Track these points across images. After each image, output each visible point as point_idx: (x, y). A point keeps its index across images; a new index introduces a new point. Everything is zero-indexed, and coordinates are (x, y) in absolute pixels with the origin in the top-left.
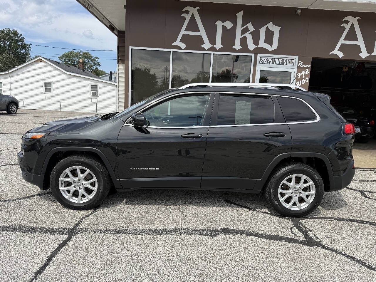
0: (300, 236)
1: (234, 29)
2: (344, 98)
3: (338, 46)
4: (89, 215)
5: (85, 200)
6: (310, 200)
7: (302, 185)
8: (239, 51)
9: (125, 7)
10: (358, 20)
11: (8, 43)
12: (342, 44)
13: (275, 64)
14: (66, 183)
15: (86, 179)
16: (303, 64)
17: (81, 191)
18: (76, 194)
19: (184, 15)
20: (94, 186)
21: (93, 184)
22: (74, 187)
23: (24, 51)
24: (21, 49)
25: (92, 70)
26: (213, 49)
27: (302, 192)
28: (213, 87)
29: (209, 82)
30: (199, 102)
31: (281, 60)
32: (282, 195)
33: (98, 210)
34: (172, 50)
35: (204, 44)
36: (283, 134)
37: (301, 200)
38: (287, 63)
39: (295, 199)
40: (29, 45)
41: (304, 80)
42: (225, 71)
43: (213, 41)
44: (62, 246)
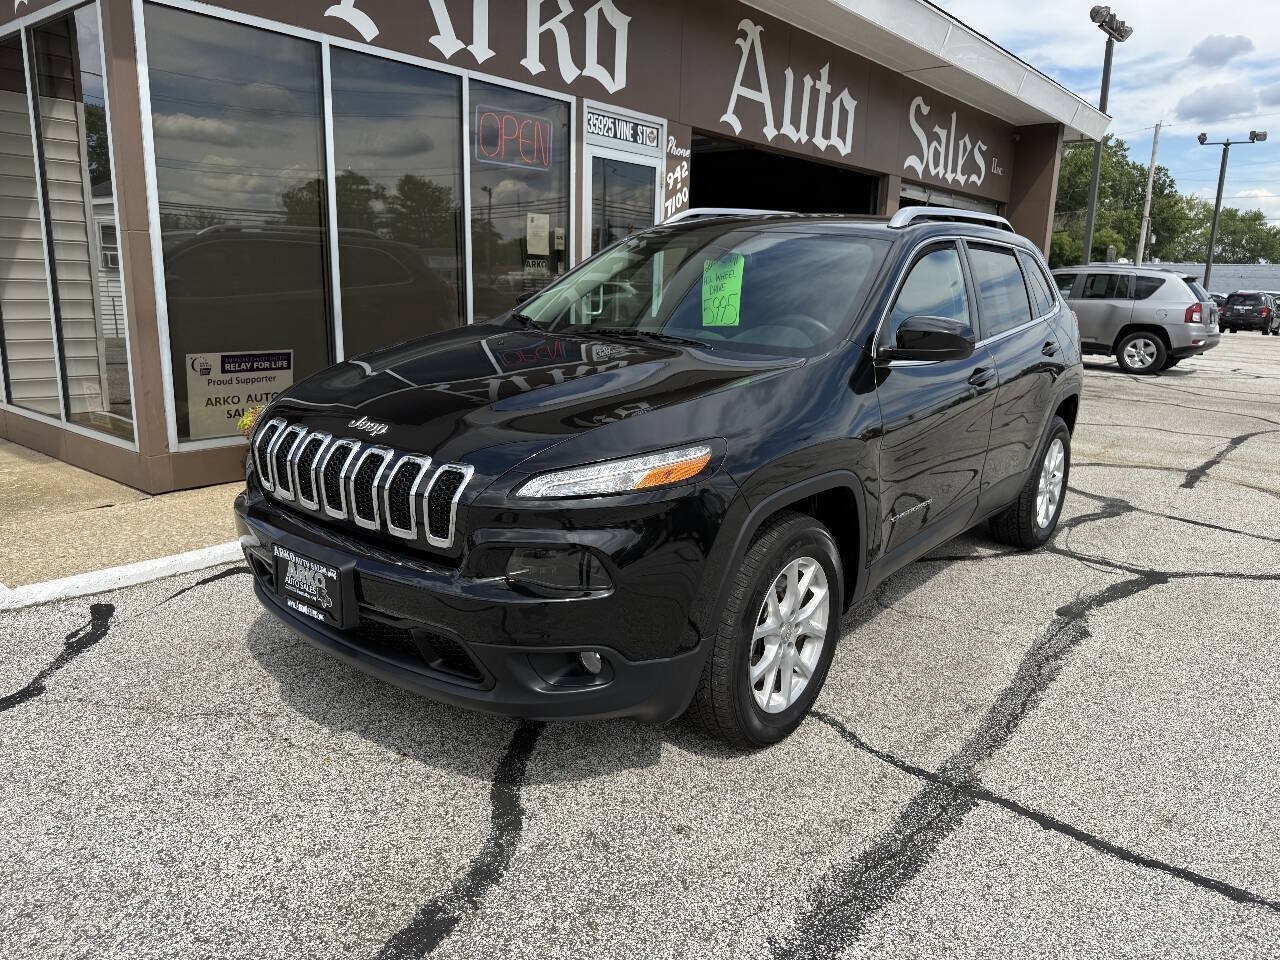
3: (733, 101)
4: (849, 733)
8: (539, 80)
10: (760, 33)
12: (738, 96)
13: (620, 138)
16: (677, 146)
17: (794, 657)
26: (465, 59)
31: (631, 125)
34: (326, 40)
35: (437, 32)
38: (643, 136)
41: (679, 194)
43: (464, 32)
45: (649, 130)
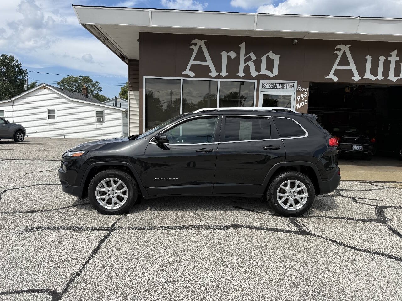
0: (295, 229)
1: (238, 58)
2: (350, 118)
3: (333, 71)
4: (121, 218)
5: (117, 207)
6: (304, 201)
7: (296, 189)
8: (243, 78)
9: (138, 40)
10: (349, 47)
11: (4, 70)
12: (336, 69)
13: (276, 88)
14: (102, 193)
15: (118, 189)
16: (302, 88)
17: (114, 199)
18: (109, 202)
19: (192, 47)
20: (125, 195)
21: (124, 193)
22: (108, 195)
23: (21, 77)
24: (17, 75)
25: (93, 95)
26: (219, 77)
27: (297, 195)
28: (221, 111)
29: (216, 107)
30: (209, 123)
31: (281, 84)
32: (281, 198)
33: (128, 215)
34: (182, 79)
35: (211, 72)
36: (278, 147)
37: (297, 202)
38: (287, 87)
39: (291, 201)
40: (26, 71)
41: (303, 102)
42: (233, 93)
43: (219, 69)
44: (105, 238)
45: (289, 85)
